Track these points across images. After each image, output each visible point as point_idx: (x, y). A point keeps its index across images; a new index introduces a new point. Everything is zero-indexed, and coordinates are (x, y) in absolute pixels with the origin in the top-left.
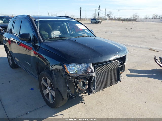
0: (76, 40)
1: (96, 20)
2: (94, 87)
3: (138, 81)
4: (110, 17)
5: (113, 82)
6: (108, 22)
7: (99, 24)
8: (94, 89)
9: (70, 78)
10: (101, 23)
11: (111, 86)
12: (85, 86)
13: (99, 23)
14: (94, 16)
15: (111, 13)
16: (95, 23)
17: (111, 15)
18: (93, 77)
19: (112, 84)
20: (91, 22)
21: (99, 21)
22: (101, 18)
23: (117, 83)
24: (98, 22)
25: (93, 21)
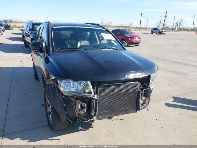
0: (87, 53)
1: (158, 30)
2: (95, 112)
3: (180, 114)
4: (180, 26)
5: (129, 109)
6: (176, 32)
7: (162, 35)
8: (95, 115)
9: (64, 96)
10: (164, 34)
11: (123, 114)
12: (83, 109)
13: (162, 33)
14: (158, 25)
15: (182, 21)
16: (156, 34)
17: (182, 23)
18: (95, 100)
19: (126, 112)
20: (152, 33)
21: (163, 32)
22: (168, 27)
23: (134, 112)
24: (160, 33)
25: (154, 31)
